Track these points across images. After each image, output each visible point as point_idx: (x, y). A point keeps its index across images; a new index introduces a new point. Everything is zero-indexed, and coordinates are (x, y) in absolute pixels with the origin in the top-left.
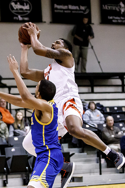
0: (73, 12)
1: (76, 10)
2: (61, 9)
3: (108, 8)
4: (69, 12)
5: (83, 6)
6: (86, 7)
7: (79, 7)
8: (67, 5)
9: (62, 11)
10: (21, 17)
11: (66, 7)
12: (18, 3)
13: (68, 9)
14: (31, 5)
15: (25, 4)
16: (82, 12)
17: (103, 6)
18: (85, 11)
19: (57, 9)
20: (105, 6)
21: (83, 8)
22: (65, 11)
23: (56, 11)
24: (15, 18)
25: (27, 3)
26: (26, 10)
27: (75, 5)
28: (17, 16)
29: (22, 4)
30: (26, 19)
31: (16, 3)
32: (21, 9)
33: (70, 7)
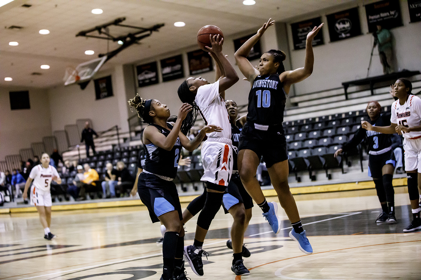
0: (385, 19)
1: (387, 16)
2: (375, 19)
3: (415, 6)
4: (381, 19)
5: (392, 11)
6: (395, 11)
7: (390, 13)
8: (379, 14)
9: (375, 21)
10: (345, 34)
11: (378, 16)
12: (341, 23)
13: (381, 18)
14: (351, 22)
15: (346, 22)
16: (392, 17)
17: (411, 6)
18: (394, 15)
19: (371, 20)
20: (412, 5)
21: (392, 13)
22: (378, 20)
23: (371, 22)
24: (340, 36)
25: (347, 21)
26: (348, 27)
27: (386, 12)
28: (341, 34)
29: (344, 23)
30: (348, 35)
31: (339, 24)
32: (344, 28)
33: (382, 15)
